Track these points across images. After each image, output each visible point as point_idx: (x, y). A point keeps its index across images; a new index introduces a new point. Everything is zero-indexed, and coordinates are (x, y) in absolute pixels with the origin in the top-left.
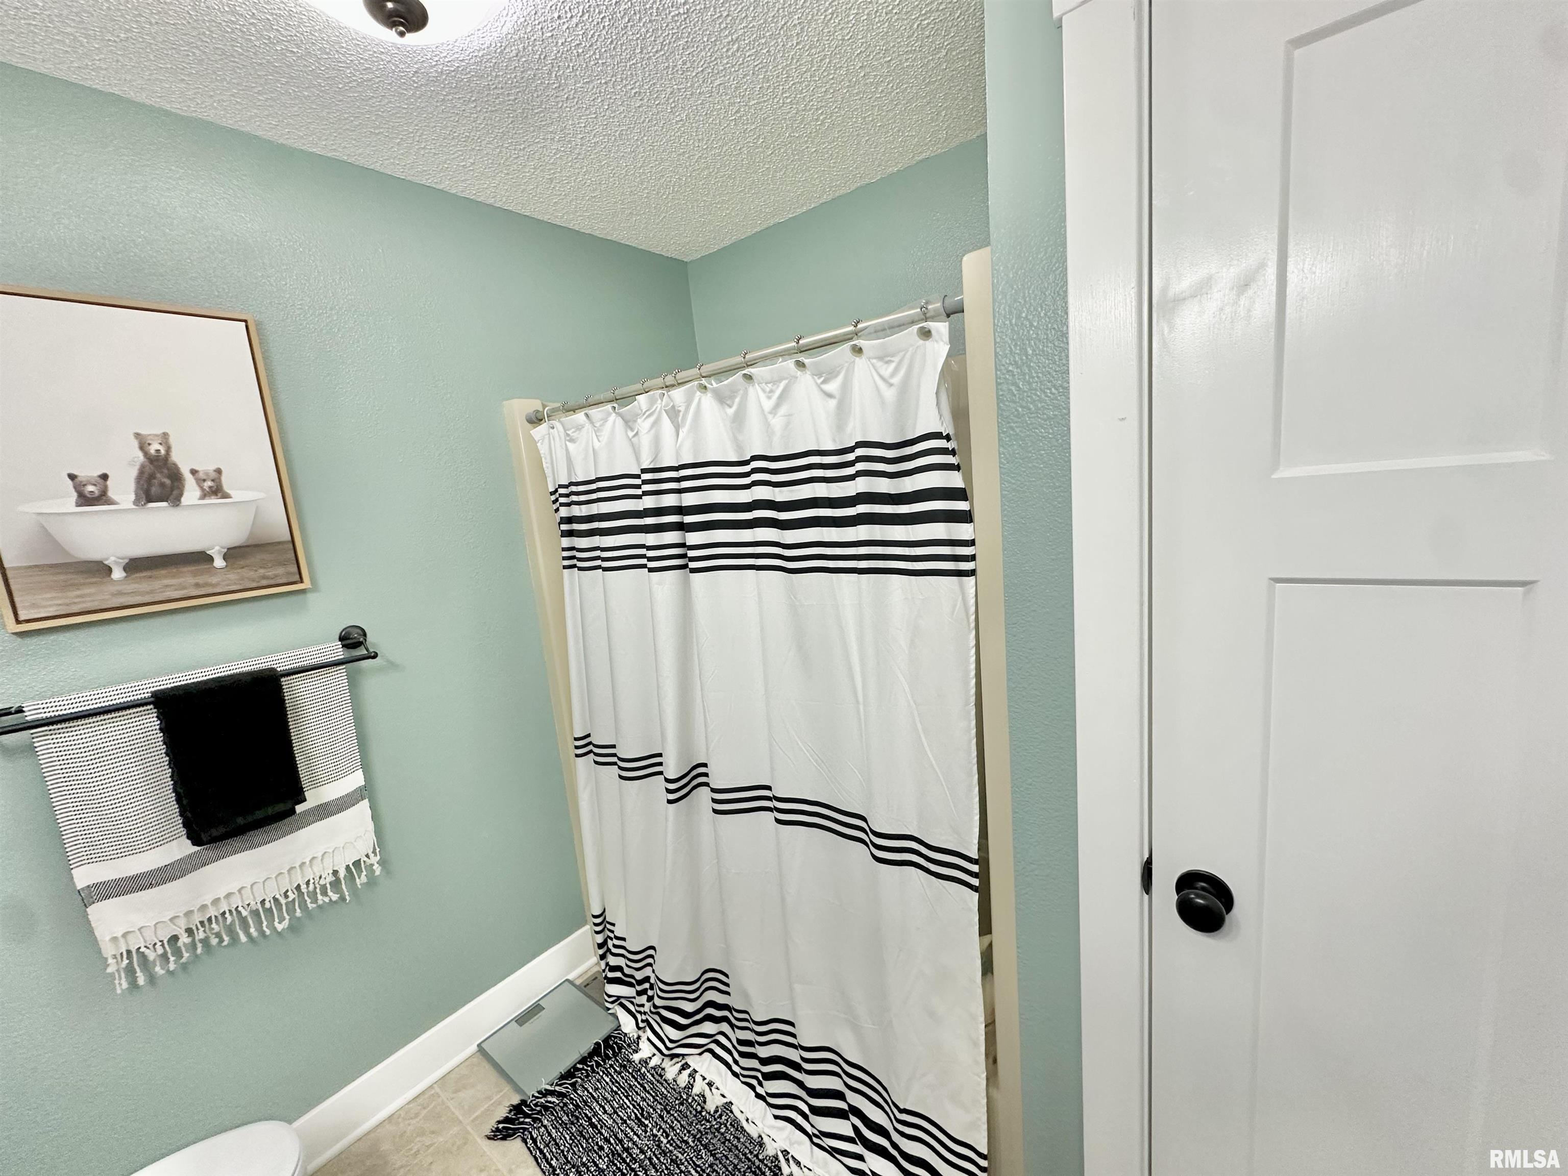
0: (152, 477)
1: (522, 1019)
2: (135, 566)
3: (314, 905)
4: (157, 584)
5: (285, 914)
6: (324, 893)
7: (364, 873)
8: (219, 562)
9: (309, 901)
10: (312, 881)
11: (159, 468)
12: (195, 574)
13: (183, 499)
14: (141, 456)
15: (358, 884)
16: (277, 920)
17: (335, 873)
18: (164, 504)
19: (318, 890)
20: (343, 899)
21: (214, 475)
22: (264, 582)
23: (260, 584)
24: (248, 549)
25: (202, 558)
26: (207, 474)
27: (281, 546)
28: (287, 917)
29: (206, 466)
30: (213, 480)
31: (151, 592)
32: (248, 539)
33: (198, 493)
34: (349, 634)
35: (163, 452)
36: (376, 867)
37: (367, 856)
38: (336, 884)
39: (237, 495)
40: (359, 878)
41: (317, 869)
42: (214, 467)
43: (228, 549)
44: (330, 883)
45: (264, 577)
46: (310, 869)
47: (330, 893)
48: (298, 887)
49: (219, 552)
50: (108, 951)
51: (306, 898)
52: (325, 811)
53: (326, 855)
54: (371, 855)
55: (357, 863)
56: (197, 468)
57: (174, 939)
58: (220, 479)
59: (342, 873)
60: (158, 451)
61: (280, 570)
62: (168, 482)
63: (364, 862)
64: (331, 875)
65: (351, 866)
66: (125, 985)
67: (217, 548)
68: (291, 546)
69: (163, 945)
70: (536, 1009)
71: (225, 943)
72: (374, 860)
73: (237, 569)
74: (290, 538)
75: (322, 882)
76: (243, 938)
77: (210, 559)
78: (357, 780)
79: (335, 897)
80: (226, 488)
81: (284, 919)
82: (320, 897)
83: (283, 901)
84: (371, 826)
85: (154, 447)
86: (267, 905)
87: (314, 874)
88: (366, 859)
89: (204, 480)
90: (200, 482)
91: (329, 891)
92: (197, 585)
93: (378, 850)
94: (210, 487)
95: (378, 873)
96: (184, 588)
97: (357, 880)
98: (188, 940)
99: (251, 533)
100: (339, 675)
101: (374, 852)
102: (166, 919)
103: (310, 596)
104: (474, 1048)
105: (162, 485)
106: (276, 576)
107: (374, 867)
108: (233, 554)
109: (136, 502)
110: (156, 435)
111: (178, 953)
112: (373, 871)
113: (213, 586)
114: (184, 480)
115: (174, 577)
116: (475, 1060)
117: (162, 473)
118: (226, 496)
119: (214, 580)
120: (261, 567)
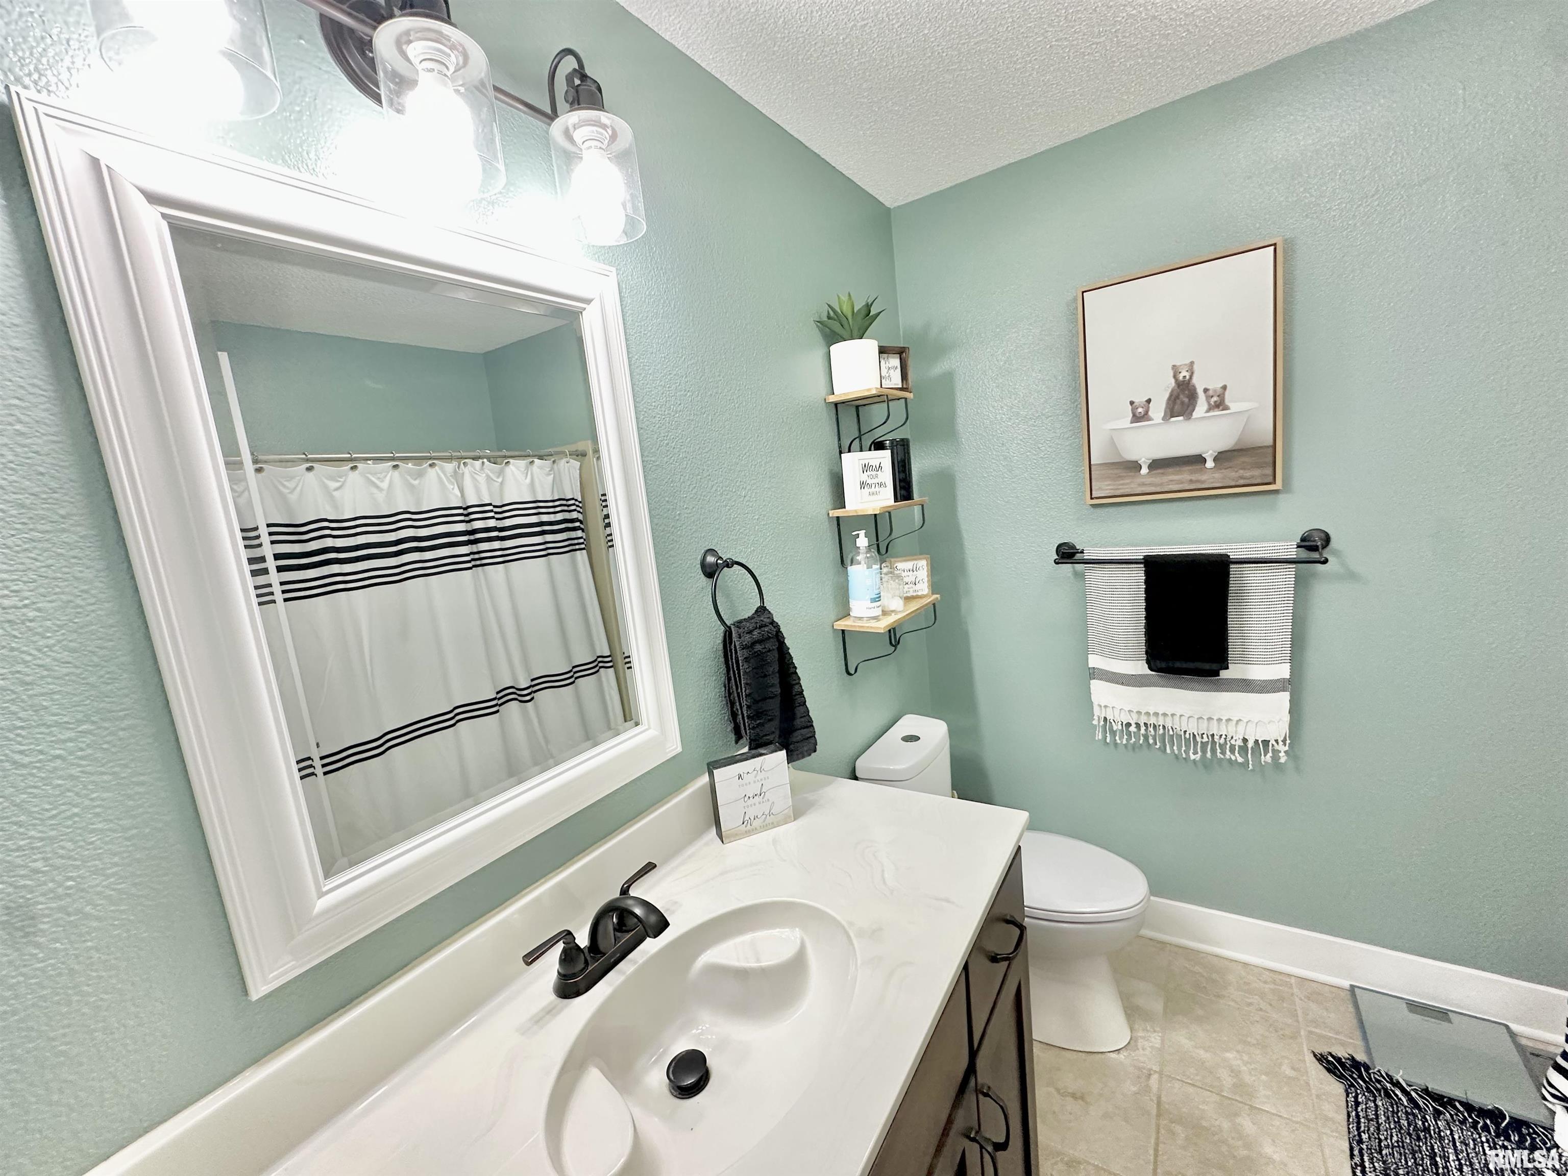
0: (1177, 397)
1: (1414, 1007)
2: (1157, 465)
3: (1222, 757)
4: (1165, 479)
5: (1199, 750)
6: (1232, 750)
7: (1270, 754)
8: (1210, 464)
9: (1219, 751)
10: (1224, 736)
11: (1183, 391)
12: (1191, 472)
13: (1194, 413)
14: (1173, 381)
15: (1262, 760)
16: (1192, 751)
17: (1245, 740)
18: (1181, 418)
19: (1228, 747)
20: (1245, 765)
21: (1219, 391)
22: (1242, 482)
23: (1238, 483)
24: (1236, 453)
25: (1199, 460)
26: (1215, 391)
27: (1262, 450)
28: (1200, 753)
29: (1215, 385)
30: (1218, 396)
31: (1161, 484)
32: (1236, 444)
33: (1205, 407)
34: (1312, 536)
35: (1188, 377)
36: (1282, 754)
37: (1277, 741)
38: (1244, 749)
39: (1234, 407)
40: (1265, 756)
41: (1230, 730)
42: (1221, 385)
43: (1219, 453)
44: (1239, 746)
45: (1241, 478)
46: (1224, 726)
47: (1237, 754)
48: (1213, 735)
49: (1212, 455)
50: (1097, 711)
51: (1218, 748)
52: (1246, 686)
53: (1240, 723)
54: (1281, 743)
55: (1266, 743)
56: (1208, 387)
57: (1129, 725)
58: (1224, 394)
59: (1250, 744)
60: (1185, 377)
61: (1257, 472)
62: (1186, 400)
63: (1273, 745)
64: (1241, 740)
65: (1260, 742)
66: (1100, 737)
67: (1211, 452)
68: (1270, 450)
69: (1122, 724)
70: (1443, 1015)
71: (1157, 747)
72: (1282, 748)
73: (1221, 469)
74: (1271, 442)
75: (1233, 742)
76: (1168, 751)
77: (1205, 460)
78: (1283, 671)
79: (1240, 760)
80: (1227, 402)
81: (1197, 753)
82: (1228, 752)
83: (1199, 739)
84: (1287, 718)
85: (1184, 373)
86: (1187, 736)
87: (1228, 732)
88: (1274, 743)
89: (1212, 397)
90: (1208, 398)
91: (1236, 752)
92: (1191, 481)
93: (1288, 742)
94: (1215, 402)
95: (1283, 760)
96: (1182, 483)
97: (1263, 757)
98: (1135, 730)
99: (1239, 440)
100: (1287, 574)
101: (1284, 741)
102: (1127, 709)
103: (1281, 496)
104: (1346, 984)
105: (1183, 403)
106: (1252, 477)
107: (1280, 754)
108: (1222, 458)
109: (1163, 419)
110: (1186, 365)
111: (1129, 734)
112: (1279, 758)
113: (1203, 482)
114: (1198, 398)
115: (1177, 474)
116: (1343, 994)
117: (1184, 394)
118: (1226, 408)
119: (1204, 477)
120: (1242, 469)
